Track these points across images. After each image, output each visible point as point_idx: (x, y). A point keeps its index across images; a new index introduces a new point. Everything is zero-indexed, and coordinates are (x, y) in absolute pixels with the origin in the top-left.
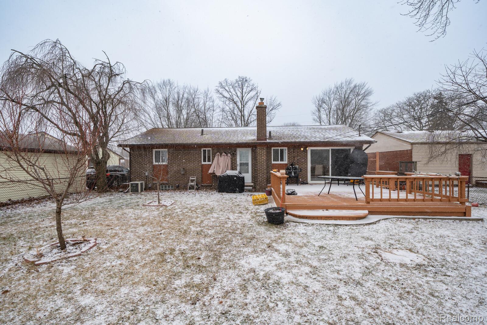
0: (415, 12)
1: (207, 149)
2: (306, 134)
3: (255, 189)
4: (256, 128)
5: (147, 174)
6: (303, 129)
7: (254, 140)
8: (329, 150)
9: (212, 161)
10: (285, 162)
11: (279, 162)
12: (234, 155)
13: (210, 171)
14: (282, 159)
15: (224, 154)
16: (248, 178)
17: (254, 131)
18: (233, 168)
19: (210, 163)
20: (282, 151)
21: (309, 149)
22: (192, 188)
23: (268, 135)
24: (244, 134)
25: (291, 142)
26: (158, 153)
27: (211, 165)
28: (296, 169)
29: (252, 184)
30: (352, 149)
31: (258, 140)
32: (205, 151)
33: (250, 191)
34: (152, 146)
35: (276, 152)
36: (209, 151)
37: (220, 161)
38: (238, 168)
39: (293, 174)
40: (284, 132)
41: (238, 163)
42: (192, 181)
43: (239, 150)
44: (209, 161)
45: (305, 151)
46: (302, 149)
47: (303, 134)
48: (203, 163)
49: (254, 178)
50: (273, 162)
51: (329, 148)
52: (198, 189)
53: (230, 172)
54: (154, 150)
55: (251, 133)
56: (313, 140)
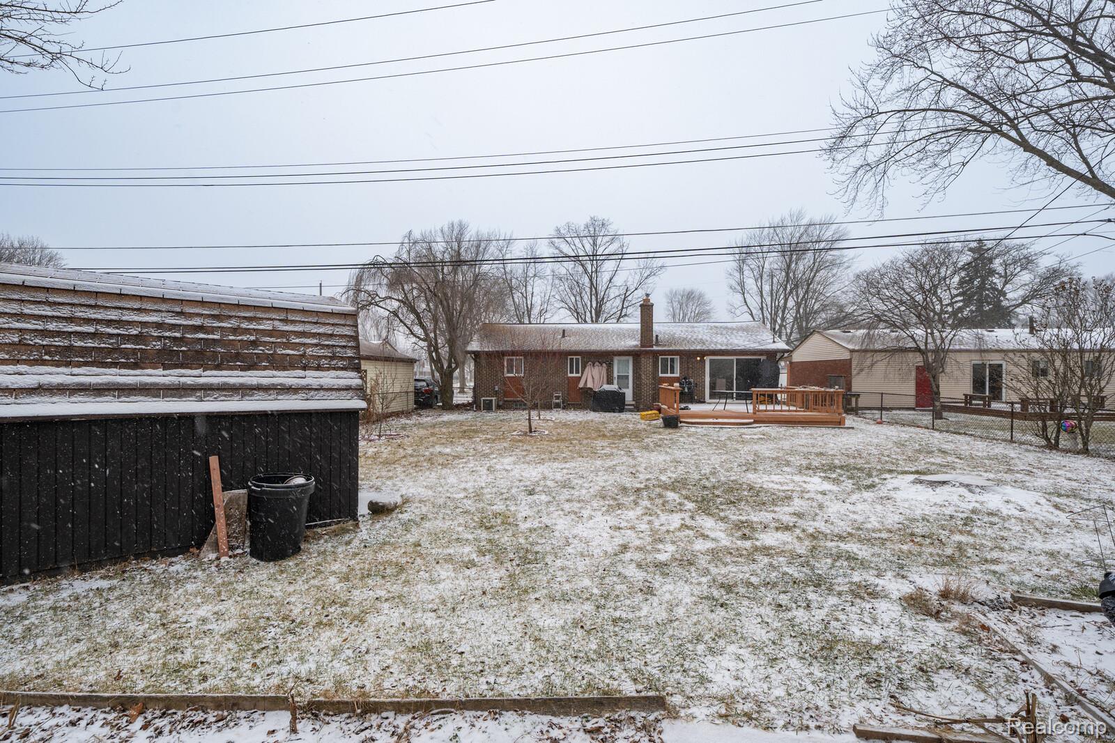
0: (842, 193)
1: (574, 357)
2: (705, 337)
3: (637, 409)
4: (639, 326)
5: (497, 389)
6: (700, 329)
7: (636, 346)
8: (732, 360)
9: (582, 373)
10: (677, 375)
11: (669, 375)
12: (610, 366)
13: (581, 385)
14: (672, 372)
15: (597, 363)
16: (629, 394)
17: (633, 330)
18: (610, 382)
19: (579, 375)
20: (672, 360)
21: (707, 359)
22: (557, 406)
23: (654, 339)
24: (621, 335)
25: (685, 351)
26: (510, 362)
27: (580, 378)
28: (690, 383)
29: (634, 403)
30: (763, 358)
31: (642, 346)
32: (571, 360)
33: (631, 411)
34: (503, 354)
35: (665, 361)
36: (577, 360)
37: (593, 373)
38: (615, 382)
39: (686, 390)
40: (675, 334)
41: (616, 375)
42: (558, 398)
43: (616, 360)
44: (577, 372)
45: (703, 361)
46: (698, 358)
47: (700, 337)
48: (570, 375)
49: (636, 395)
50: (660, 375)
51: (734, 358)
52: (564, 408)
53: (607, 387)
54: (506, 358)
55: (630, 334)
56: (712, 347)
